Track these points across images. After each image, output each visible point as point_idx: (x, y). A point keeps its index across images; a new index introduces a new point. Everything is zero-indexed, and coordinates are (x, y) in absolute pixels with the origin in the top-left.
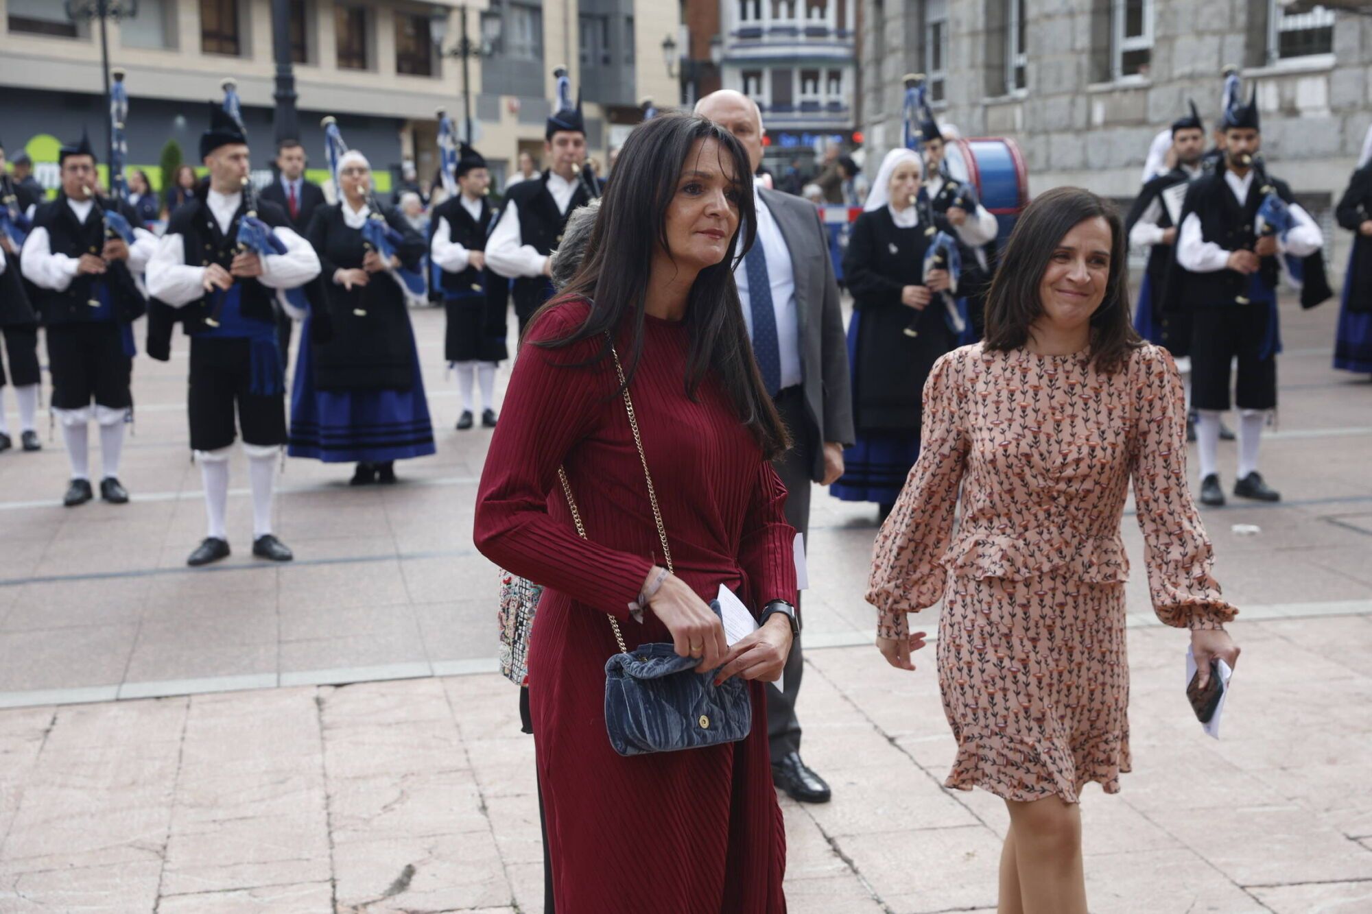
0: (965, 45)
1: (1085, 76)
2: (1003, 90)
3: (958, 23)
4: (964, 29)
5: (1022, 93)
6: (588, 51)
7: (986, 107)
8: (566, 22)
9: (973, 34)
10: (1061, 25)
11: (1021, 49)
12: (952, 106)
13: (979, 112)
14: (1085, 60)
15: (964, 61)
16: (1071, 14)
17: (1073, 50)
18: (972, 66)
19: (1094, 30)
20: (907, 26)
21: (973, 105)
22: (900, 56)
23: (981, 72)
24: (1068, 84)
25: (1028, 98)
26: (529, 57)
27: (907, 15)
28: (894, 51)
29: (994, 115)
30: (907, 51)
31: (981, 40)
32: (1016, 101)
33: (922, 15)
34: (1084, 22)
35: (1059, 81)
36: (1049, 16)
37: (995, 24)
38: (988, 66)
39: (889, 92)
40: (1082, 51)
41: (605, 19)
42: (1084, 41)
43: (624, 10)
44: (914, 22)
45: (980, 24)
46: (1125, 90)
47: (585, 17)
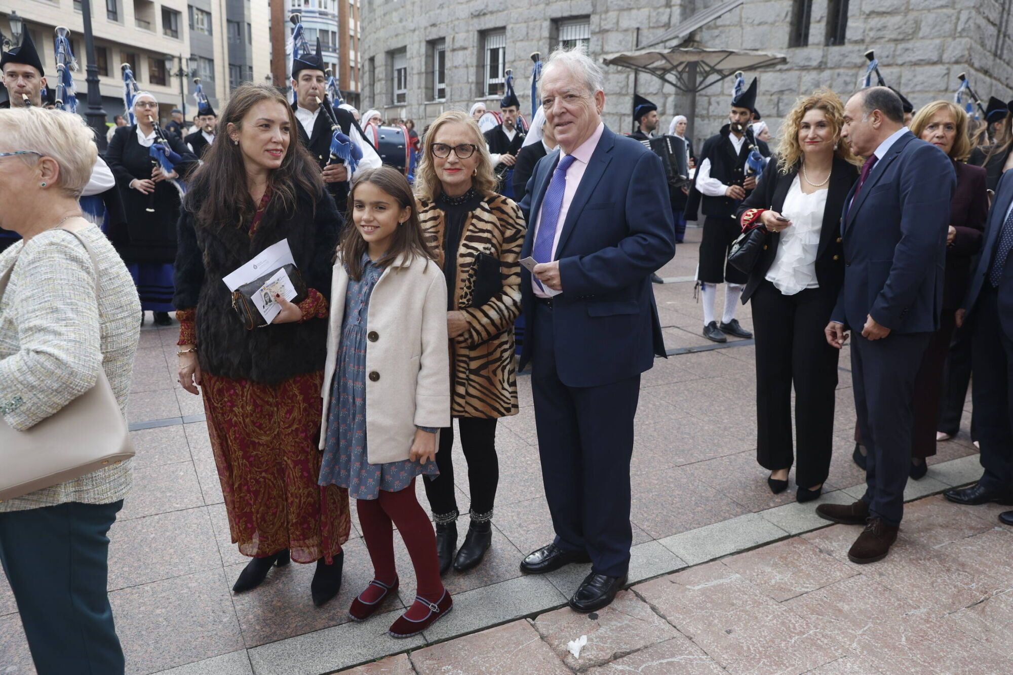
0: (416, 78)
1: (473, 94)
2: (433, 98)
3: (412, 69)
4: (415, 71)
5: (443, 100)
6: (233, 79)
7: (426, 105)
8: (224, 67)
9: (420, 73)
10: (462, 71)
11: (442, 80)
12: (410, 105)
13: (422, 107)
14: (473, 86)
15: (415, 85)
16: (467, 67)
17: (468, 82)
18: (419, 88)
19: (477, 73)
20: (386, 69)
21: (420, 105)
22: (383, 82)
23: (424, 90)
24: (465, 97)
25: (446, 102)
26: (208, 80)
27: (386, 65)
28: (379, 80)
29: (429, 109)
30: (386, 81)
31: (424, 76)
32: (440, 103)
33: (392, 66)
34: (473, 70)
35: (461, 96)
36: (456, 67)
37: (430, 70)
38: (426, 88)
39: (377, 98)
40: (472, 83)
41: (240, 67)
42: (472, 78)
43: (248, 64)
44: (389, 68)
45: (423, 70)
46: (492, 100)
47: (231, 65)
